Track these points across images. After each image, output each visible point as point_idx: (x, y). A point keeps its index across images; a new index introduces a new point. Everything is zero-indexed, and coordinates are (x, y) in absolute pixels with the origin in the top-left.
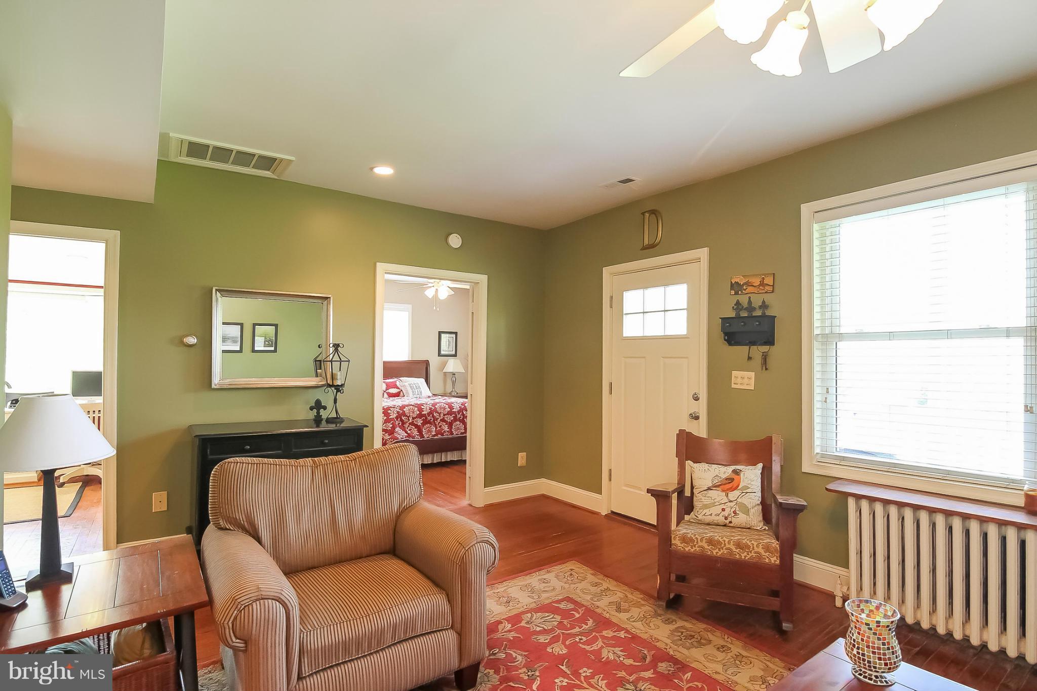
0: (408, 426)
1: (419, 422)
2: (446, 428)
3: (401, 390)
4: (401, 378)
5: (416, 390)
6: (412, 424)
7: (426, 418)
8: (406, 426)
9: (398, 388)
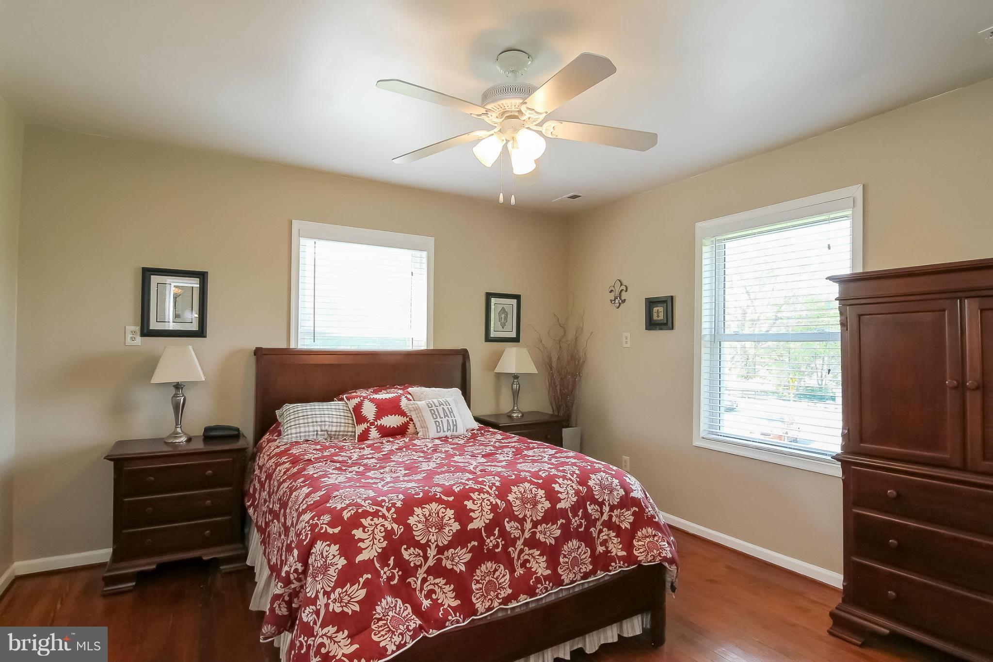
0: (424, 580)
1: (458, 561)
2: (540, 566)
3: (411, 420)
4: (410, 390)
5: (445, 420)
6: (438, 570)
7: (482, 542)
8: (415, 582)
9: (403, 414)
